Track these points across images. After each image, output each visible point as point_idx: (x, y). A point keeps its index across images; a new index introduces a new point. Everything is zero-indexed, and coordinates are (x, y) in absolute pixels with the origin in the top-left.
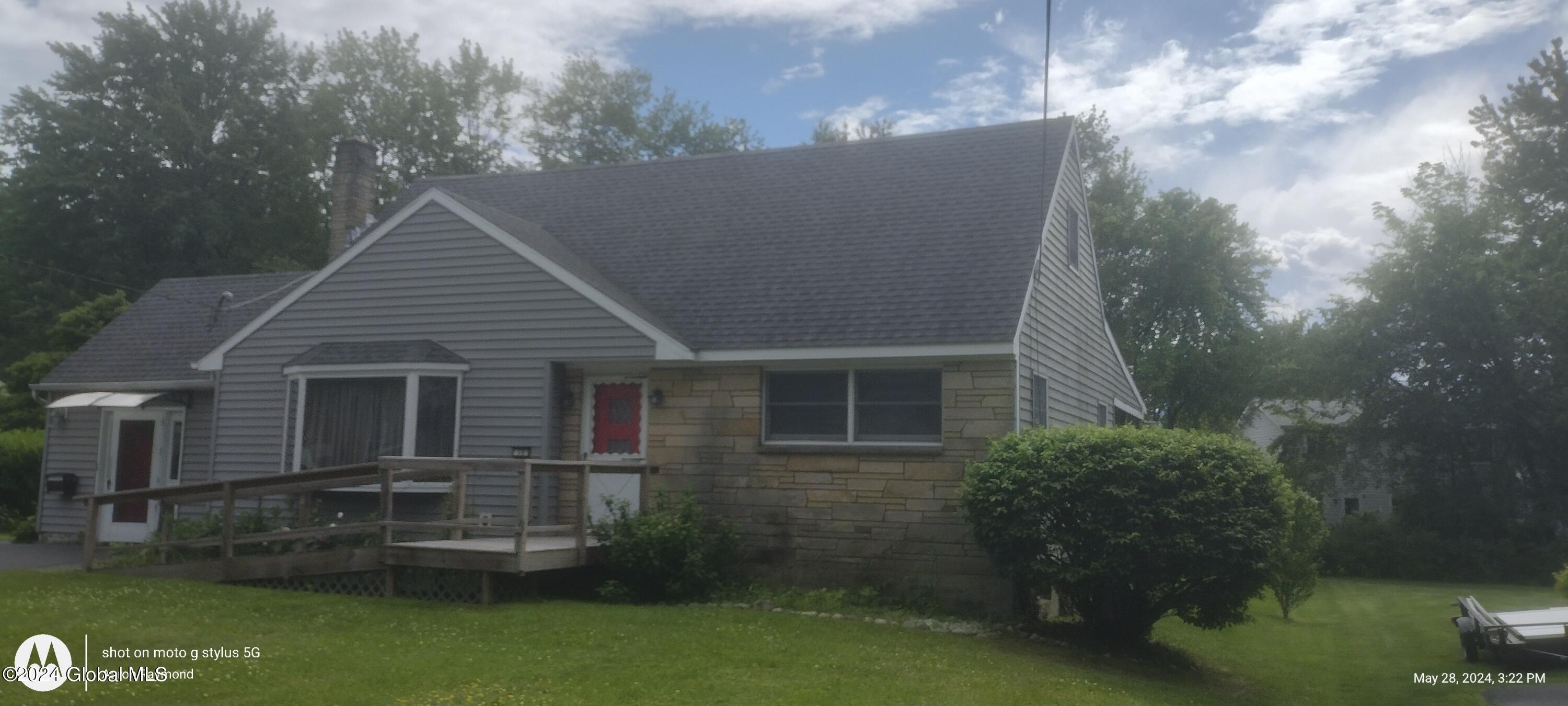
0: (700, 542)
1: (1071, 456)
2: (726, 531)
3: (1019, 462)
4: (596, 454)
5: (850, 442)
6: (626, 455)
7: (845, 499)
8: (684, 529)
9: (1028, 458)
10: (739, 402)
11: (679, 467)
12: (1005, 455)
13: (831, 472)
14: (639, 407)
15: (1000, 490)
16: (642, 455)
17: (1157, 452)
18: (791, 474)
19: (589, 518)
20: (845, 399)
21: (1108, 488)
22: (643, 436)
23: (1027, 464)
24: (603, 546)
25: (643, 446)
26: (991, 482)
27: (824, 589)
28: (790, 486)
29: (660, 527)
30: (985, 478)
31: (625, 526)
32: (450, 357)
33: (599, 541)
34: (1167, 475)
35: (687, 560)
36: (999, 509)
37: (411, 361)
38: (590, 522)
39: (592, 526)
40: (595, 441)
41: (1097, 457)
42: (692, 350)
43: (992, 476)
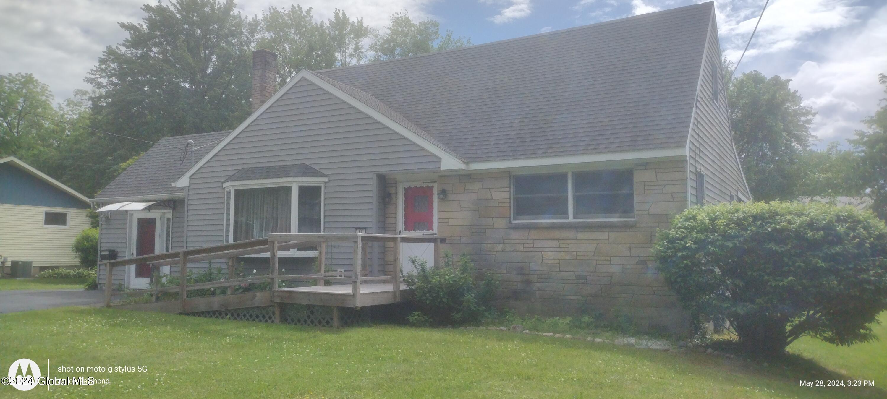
0: (473, 286)
1: (739, 223)
2: (490, 279)
3: (698, 229)
4: (406, 231)
5: (571, 219)
6: (425, 232)
7: (567, 258)
8: (462, 278)
9: (705, 225)
10: (495, 195)
11: (458, 238)
12: (687, 224)
13: (558, 240)
14: (432, 201)
15: (685, 248)
16: (435, 231)
17: (804, 218)
18: (531, 242)
19: (401, 271)
20: (566, 191)
21: (768, 245)
22: (435, 220)
23: (704, 229)
24: (410, 289)
25: (435, 226)
26: (678, 243)
27: (558, 318)
28: (532, 249)
29: (447, 277)
30: (672, 241)
31: (424, 276)
32: (316, 173)
33: (408, 286)
34: (814, 235)
35: (465, 299)
36: (685, 262)
37: (294, 177)
38: (402, 274)
39: (403, 277)
40: (405, 223)
41: (759, 223)
42: (464, 163)
43: (678, 239)
